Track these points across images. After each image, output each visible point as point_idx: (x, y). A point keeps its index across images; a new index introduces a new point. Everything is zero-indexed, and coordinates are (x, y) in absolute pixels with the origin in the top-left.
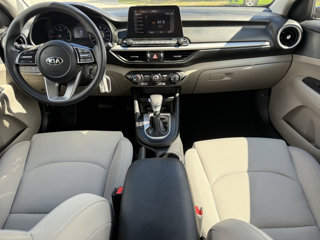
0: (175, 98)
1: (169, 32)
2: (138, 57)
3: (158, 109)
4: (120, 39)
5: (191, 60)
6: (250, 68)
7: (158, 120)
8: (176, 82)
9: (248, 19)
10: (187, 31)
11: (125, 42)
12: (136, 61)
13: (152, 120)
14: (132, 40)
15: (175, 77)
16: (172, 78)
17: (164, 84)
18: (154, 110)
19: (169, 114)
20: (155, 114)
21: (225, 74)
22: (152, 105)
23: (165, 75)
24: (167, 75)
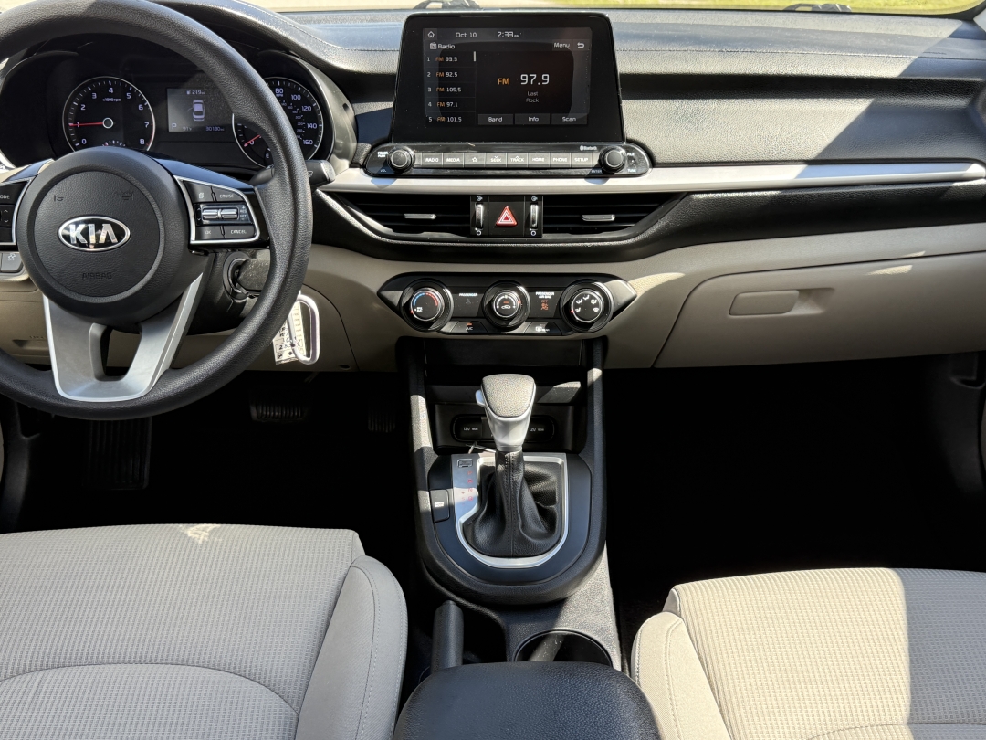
0: (586, 390)
1: (565, 119)
2: (433, 217)
3: (518, 437)
4: (360, 144)
5: (659, 231)
6: (905, 268)
7: (515, 483)
8: (592, 324)
9: (892, 69)
10: (639, 116)
11: (382, 154)
12: (425, 234)
13: (489, 484)
14: (412, 148)
15: (589, 300)
16: (576, 306)
17: (540, 329)
18: (501, 440)
19: (560, 459)
20: (501, 458)
21: (799, 290)
22: (491, 417)
23: (547, 293)
24: (553, 294)
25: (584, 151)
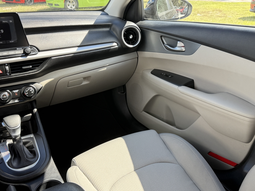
0: (34, 115)
1: (10, 42)
3: (18, 133)
5: (45, 68)
7: (21, 146)
8: (32, 96)
13: (12, 148)
15: (30, 90)
16: (26, 92)
17: (16, 101)
18: (13, 135)
19: (32, 136)
20: (14, 140)
21: (83, 78)
22: (8, 129)
23: (16, 91)
24: (18, 90)
25: (18, 50)
